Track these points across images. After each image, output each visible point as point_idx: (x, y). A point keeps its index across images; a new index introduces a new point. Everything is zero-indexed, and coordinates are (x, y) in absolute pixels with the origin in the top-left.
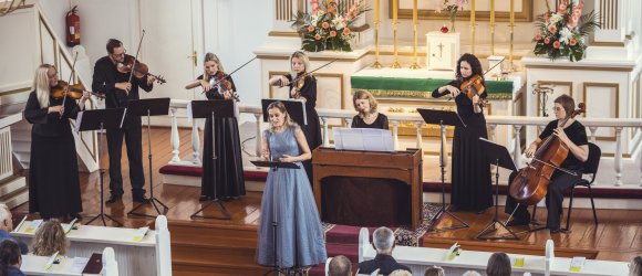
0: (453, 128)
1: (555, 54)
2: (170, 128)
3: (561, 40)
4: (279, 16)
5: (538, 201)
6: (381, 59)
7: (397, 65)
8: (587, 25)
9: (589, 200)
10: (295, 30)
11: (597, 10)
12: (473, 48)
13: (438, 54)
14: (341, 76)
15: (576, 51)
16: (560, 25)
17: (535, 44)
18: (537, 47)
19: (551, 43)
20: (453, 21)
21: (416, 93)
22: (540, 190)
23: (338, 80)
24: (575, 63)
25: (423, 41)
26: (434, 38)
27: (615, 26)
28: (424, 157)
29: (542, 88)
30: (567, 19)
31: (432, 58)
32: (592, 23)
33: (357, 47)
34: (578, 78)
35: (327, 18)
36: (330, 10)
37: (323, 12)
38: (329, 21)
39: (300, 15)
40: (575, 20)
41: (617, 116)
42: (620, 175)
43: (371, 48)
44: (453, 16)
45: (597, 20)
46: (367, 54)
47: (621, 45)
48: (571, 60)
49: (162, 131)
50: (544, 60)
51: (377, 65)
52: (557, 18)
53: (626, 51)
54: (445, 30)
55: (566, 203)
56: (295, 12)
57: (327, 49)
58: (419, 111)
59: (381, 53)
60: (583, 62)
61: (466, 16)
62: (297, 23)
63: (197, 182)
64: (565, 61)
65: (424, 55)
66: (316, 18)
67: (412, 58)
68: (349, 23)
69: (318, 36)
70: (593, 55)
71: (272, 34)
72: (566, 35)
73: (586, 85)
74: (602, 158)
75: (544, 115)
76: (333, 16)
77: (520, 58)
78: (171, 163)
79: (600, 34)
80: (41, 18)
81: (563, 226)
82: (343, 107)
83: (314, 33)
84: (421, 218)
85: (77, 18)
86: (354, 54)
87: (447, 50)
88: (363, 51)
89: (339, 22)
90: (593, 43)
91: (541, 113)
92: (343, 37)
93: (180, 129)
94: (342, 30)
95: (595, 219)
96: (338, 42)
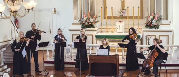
0: (126, 48)
1: (151, 27)
2: (46, 51)
3: (153, 23)
4: (75, 19)
5: (151, 68)
6: (103, 30)
7: (107, 32)
8: (159, 19)
9: (165, 67)
10: (79, 23)
11: (162, 15)
12: (128, 26)
13: (119, 28)
14: (92, 35)
15: (157, 26)
16: (152, 20)
17: (145, 25)
18: (146, 25)
19: (150, 24)
20: (122, 19)
21: (114, 39)
22: (152, 65)
23: (91, 36)
24: (157, 30)
25: (115, 25)
26: (118, 24)
27: (167, 19)
28: (119, 57)
29: (148, 37)
30: (154, 18)
31: (117, 29)
32: (161, 19)
33: (97, 27)
34: (157, 34)
35: (88, 19)
36: (89, 17)
37: (87, 18)
38: (89, 20)
39: (80, 18)
40: (156, 18)
41: (168, 44)
42: (171, 60)
43: (100, 27)
44: (122, 18)
45: (162, 18)
46: (99, 29)
47: (169, 24)
48: (156, 29)
49: (41, 52)
50: (148, 29)
51: (102, 32)
52: (151, 17)
53: (170, 26)
54: (120, 22)
55: (159, 68)
56: (79, 18)
57: (88, 28)
58: (119, 44)
59: (103, 29)
60: (159, 29)
61: (126, 18)
62: (80, 21)
63: (52, 65)
64: (154, 29)
65: (115, 29)
66: (85, 19)
67: (111, 30)
68: (94, 20)
69: (86, 24)
70: (161, 28)
71: (73, 24)
72: (154, 22)
73: (160, 36)
74: (168, 56)
75: (149, 44)
76: (90, 18)
77: (141, 29)
78: (47, 60)
79: (163, 22)
80: (11, 21)
81: (158, 74)
82: (93, 44)
83: (85, 23)
84: (119, 74)
85: (18, 21)
86: (96, 29)
87: (121, 27)
88: (98, 28)
89: (91, 20)
90: (162, 24)
91: (148, 44)
92: (93, 24)
93: (49, 51)
94: (92, 22)
95: (166, 72)
96: (91, 26)
